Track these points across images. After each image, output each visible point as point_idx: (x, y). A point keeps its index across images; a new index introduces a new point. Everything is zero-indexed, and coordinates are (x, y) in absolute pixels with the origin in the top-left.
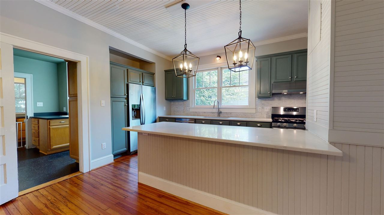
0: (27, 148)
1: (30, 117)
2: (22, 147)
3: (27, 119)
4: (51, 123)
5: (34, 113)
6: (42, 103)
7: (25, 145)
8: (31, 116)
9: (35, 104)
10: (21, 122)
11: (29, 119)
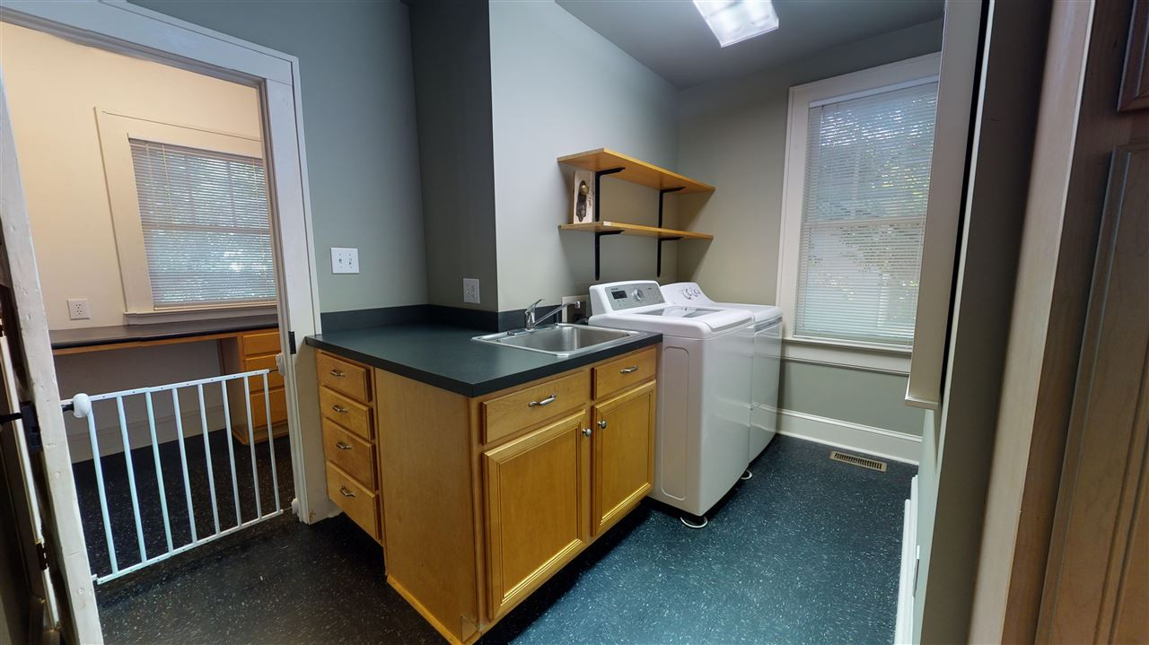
0: (304, 517)
1: (307, 341)
2: (279, 511)
3: (293, 350)
4: (490, 419)
5: (321, 314)
6: (356, 250)
7: (295, 500)
8: (311, 334)
9: (324, 259)
10: (265, 372)
11: (302, 347)
